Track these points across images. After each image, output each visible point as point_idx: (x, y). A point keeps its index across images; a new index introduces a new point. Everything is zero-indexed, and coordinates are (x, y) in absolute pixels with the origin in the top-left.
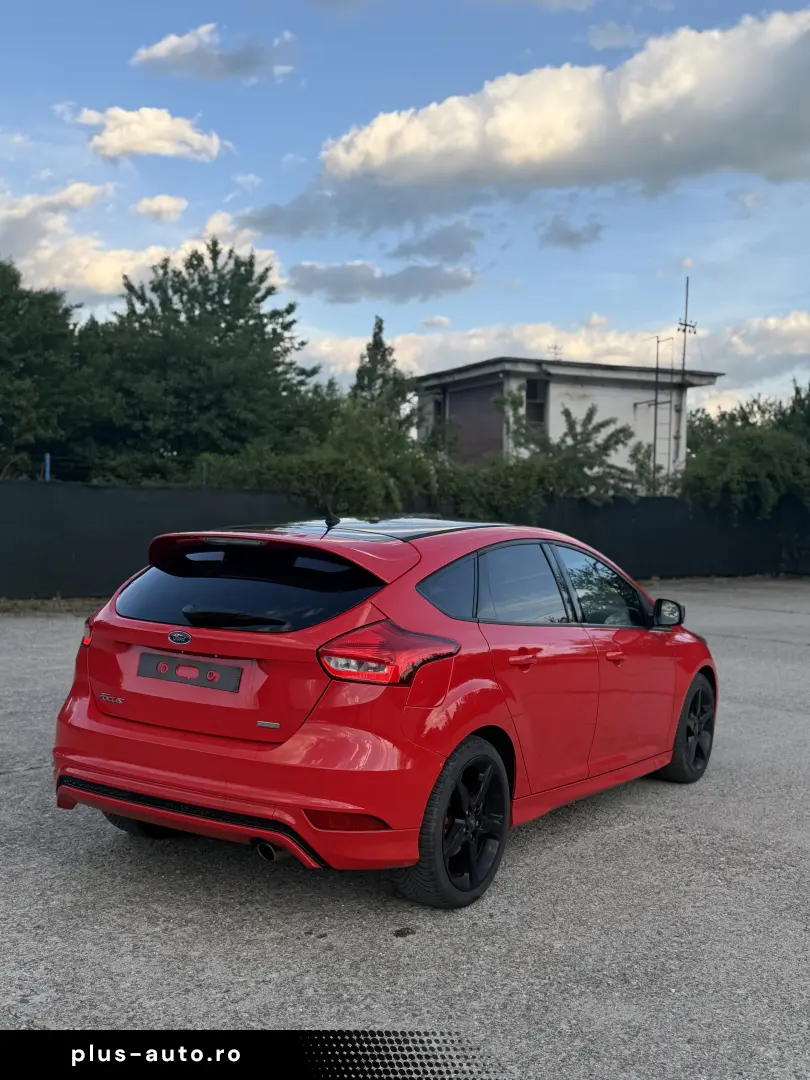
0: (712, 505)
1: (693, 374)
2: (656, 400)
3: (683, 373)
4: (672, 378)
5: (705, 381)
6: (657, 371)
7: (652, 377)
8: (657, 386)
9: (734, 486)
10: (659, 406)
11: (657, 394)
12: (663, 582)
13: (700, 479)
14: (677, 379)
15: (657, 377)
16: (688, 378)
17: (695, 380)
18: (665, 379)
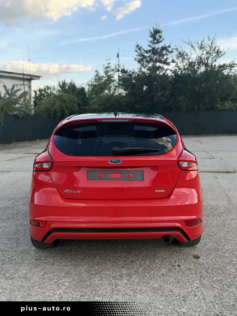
0: (51, 116)
1: (34, 76)
2: (24, 84)
3: (30, 75)
4: (28, 77)
5: (37, 78)
6: (23, 74)
7: (22, 76)
8: (24, 79)
9: (57, 110)
10: (25, 86)
11: (24, 82)
12: (40, 140)
13: (47, 108)
14: (29, 77)
15: (23, 76)
16: (32, 77)
17: (34, 78)
18: (26, 77)
